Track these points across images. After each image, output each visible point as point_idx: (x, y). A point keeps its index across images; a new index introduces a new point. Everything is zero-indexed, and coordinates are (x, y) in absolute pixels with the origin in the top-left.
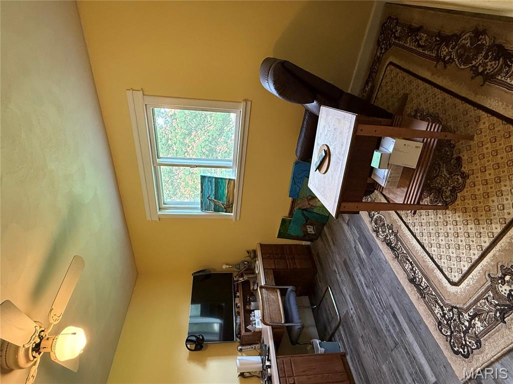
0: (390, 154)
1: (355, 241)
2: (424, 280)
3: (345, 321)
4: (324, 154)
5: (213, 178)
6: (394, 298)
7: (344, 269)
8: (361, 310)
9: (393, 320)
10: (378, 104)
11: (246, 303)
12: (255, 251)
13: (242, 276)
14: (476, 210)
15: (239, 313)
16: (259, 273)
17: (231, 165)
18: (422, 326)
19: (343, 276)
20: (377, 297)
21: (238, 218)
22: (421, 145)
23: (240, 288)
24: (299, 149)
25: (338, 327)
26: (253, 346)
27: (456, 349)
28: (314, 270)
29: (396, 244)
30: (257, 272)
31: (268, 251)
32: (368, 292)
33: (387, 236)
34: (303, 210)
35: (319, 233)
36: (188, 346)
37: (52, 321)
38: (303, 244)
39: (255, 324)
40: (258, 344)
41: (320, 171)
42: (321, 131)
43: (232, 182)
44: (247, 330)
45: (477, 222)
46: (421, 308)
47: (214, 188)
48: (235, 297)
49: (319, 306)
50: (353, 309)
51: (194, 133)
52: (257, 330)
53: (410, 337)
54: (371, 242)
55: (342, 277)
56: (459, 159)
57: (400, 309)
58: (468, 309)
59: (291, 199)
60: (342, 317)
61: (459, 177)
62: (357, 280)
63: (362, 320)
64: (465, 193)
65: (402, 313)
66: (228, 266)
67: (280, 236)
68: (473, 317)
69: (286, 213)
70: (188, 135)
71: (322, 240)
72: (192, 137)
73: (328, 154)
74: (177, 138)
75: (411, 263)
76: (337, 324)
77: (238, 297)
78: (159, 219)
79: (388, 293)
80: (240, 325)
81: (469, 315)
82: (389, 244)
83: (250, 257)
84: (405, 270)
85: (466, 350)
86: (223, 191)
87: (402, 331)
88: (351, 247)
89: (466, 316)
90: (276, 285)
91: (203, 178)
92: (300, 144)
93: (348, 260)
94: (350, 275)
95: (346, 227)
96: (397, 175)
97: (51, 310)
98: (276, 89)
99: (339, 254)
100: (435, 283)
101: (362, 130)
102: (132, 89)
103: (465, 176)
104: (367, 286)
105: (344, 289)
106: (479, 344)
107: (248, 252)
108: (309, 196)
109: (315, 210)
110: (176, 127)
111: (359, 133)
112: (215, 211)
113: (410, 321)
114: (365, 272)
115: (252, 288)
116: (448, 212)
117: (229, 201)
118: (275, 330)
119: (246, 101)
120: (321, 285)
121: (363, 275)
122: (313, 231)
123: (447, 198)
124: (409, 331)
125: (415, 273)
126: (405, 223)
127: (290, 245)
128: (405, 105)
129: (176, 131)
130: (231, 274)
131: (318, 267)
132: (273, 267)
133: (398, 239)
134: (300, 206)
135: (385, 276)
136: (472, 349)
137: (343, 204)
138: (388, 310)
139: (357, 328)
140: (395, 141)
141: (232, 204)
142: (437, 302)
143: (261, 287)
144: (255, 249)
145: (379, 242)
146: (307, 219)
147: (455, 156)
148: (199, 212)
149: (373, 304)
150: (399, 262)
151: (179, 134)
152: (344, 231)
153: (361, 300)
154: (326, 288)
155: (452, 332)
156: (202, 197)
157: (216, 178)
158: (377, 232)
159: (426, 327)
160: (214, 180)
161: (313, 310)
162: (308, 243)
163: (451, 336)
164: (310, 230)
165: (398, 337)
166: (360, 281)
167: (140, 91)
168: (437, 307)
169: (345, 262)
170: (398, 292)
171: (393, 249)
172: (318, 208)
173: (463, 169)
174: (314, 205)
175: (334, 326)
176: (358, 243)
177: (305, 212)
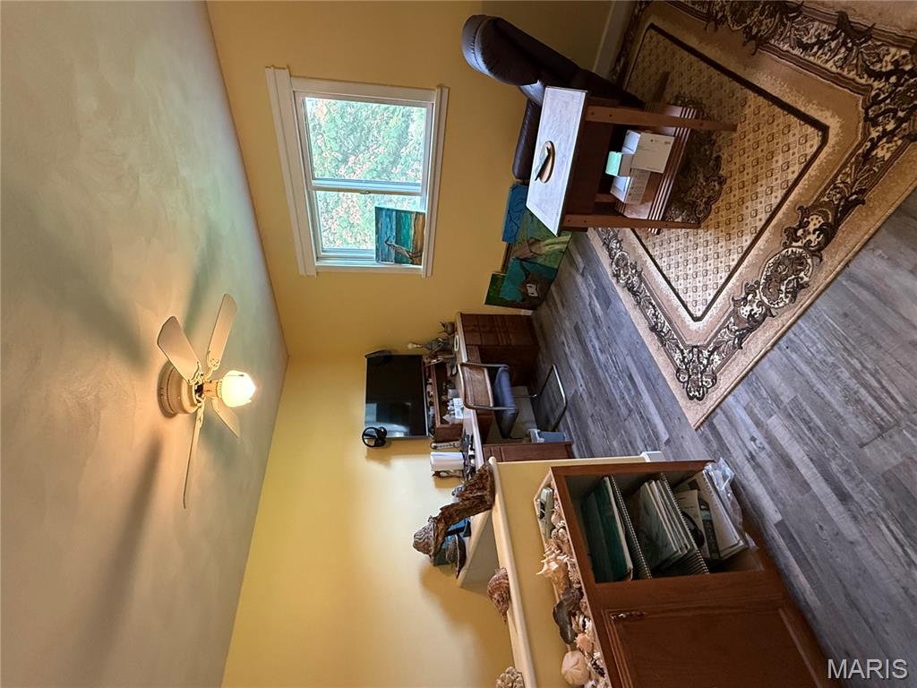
0: (633, 156)
1: (590, 296)
2: (666, 323)
3: (572, 405)
4: (547, 154)
5: (393, 210)
6: (632, 357)
7: (575, 337)
8: (592, 384)
9: (629, 383)
10: (630, 90)
11: (442, 392)
12: (453, 325)
13: (435, 357)
14: (728, 223)
15: (432, 404)
16: (459, 351)
17: (420, 191)
18: (660, 381)
19: (572, 345)
20: (613, 361)
21: (429, 274)
22: (672, 140)
23: (433, 373)
24: (518, 162)
25: (564, 412)
26: (452, 443)
27: (691, 395)
28: (535, 348)
29: (639, 287)
30: (456, 350)
31: (472, 323)
32: (602, 358)
33: (629, 279)
34: (522, 260)
35: (544, 296)
36: (366, 441)
37: (210, 365)
38: (522, 314)
39: (454, 414)
40: (457, 440)
41: (541, 179)
42: (544, 124)
43: (421, 217)
44: (443, 421)
45: (729, 237)
46: (660, 359)
47: (394, 227)
48: (426, 384)
49: (540, 394)
50: (584, 386)
51: (352, 158)
52: (456, 422)
53: (646, 398)
54: (610, 292)
55: (571, 348)
56: (718, 158)
57: (638, 368)
58: (708, 344)
59: (505, 244)
60: (569, 400)
61: (716, 184)
62: (590, 346)
63: (594, 395)
64: (719, 203)
65: (639, 372)
66: (415, 346)
67: (489, 301)
68: (712, 353)
69: (498, 267)
70: (342, 161)
71: (549, 306)
72: (350, 164)
73: (551, 152)
74: (326, 166)
75: (654, 307)
76: (562, 409)
77: (430, 384)
78: (317, 273)
79: (625, 352)
80: (434, 417)
81: (708, 351)
82: (630, 289)
83: (446, 331)
84: (647, 317)
85: (701, 392)
86: (408, 232)
87: (638, 393)
88: (585, 305)
89: (706, 353)
90: (482, 363)
91: (378, 210)
92: (519, 155)
93: (580, 323)
94: (581, 344)
95: (579, 279)
96: (640, 185)
97: (208, 352)
98: (485, 62)
99: (570, 319)
100: (678, 323)
101: (593, 114)
102: (273, 66)
103: (722, 181)
104: (601, 352)
105: (573, 363)
106: (715, 379)
107: (444, 325)
108: (531, 238)
109: (540, 260)
110: (323, 148)
111: (590, 118)
112: (396, 262)
113: (647, 378)
114: (600, 333)
115: (449, 374)
116: (699, 231)
117: (416, 248)
118: (481, 416)
119: (441, 87)
120: (545, 367)
121: (598, 338)
122: (535, 292)
123: (700, 212)
124: (646, 391)
125: (657, 318)
126: (651, 256)
127: (502, 317)
128: (664, 89)
129: (324, 154)
130: (420, 357)
131: (541, 343)
132: (480, 343)
133: (641, 280)
134: (518, 254)
135: (624, 332)
136: (708, 389)
137: (568, 217)
138: (624, 375)
139: (587, 407)
140: (639, 135)
141: (421, 251)
142: (677, 346)
143: (462, 365)
144: (453, 321)
145: (618, 289)
146: (527, 274)
147: (714, 155)
148: (373, 264)
149: (607, 371)
150: (640, 308)
151: (329, 160)
152: (576, 286)
153: (593, 371)
154: (550, 367)
155: (690, 376)
156: (378, 240)
157: (397, 211)
158: (617, 276)
159: (664, 378)
160: (394, 213)
161: (533, 400)
162: (529, 313)
163: (688, 382)
164: (532, 290)
165: (632, 402)
166: (593, 346)
167: (284, 69)
168: (678, 351)
169: (577, 328)
170: (637, 348)
171: (635, 294)
172: (544, 257)
173: (721, 172)
174: (538, 252)
175: (557, 414)
176: (595, 298)
177: (524, 263)
